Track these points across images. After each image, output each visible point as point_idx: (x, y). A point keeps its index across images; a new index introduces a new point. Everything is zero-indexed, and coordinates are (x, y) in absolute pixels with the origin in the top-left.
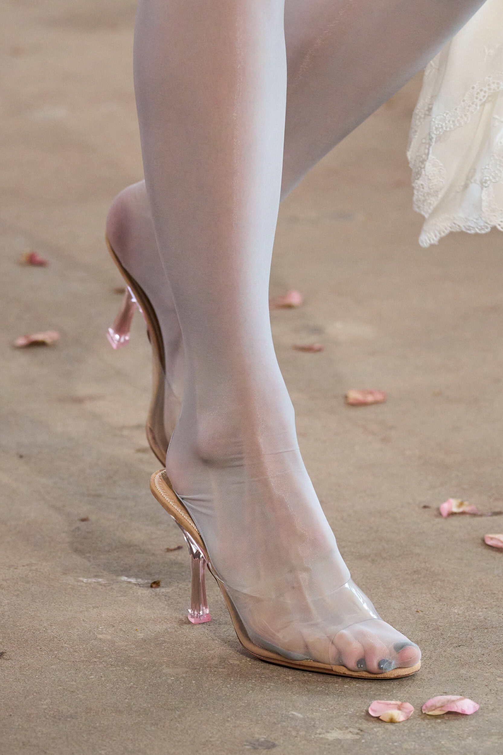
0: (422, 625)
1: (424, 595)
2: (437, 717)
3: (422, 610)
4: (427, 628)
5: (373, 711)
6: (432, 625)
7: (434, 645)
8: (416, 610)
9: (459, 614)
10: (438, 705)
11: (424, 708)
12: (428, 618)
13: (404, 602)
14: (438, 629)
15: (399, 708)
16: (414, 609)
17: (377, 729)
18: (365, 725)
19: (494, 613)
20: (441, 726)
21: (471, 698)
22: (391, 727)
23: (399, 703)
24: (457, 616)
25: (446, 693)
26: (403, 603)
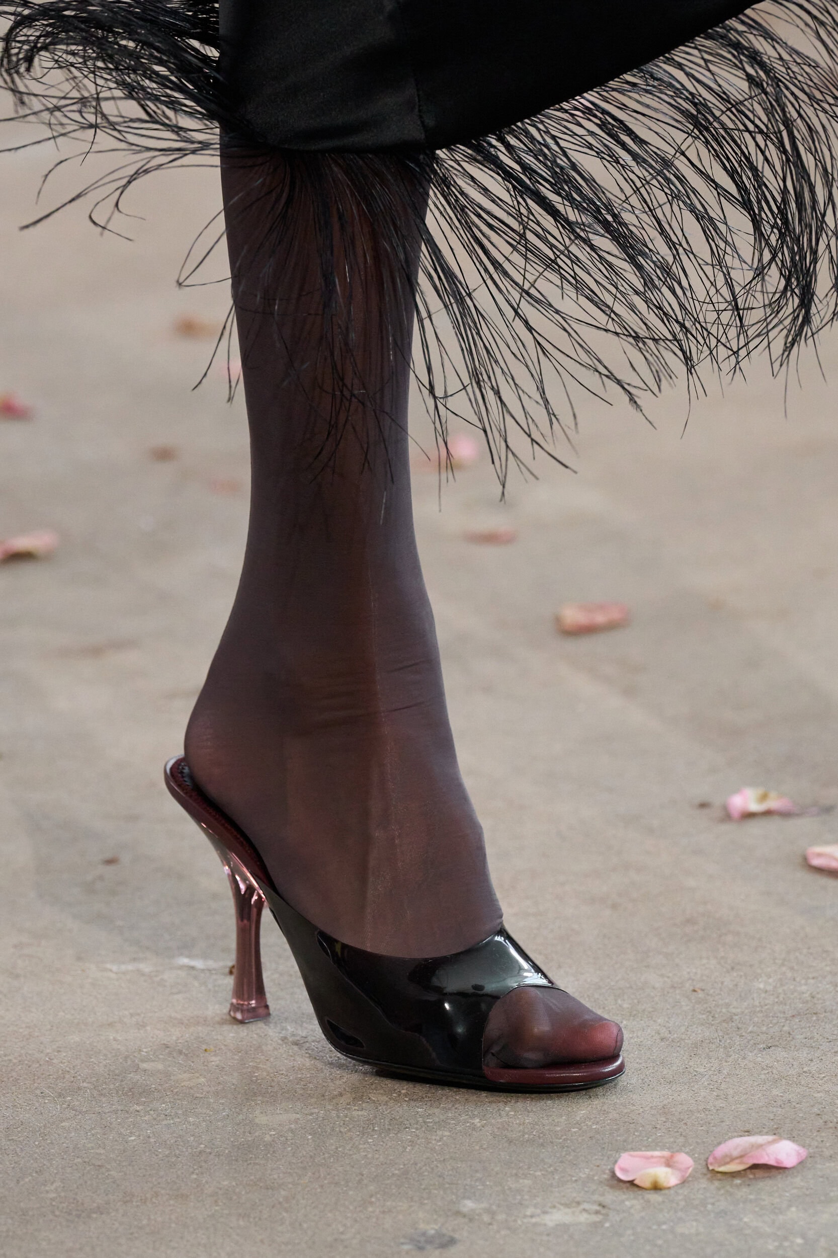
0: (703, 1014)
1: (704, 961)
2: (734, 1175)
3: (703, 988)
4: (712, 1019)
5: (623, 1170)
6: (720, 1012)
7: (725, 1047)
8: (691, 988)
9: (766, 992)
10: (735, 1153)
11: (711, 1160)
12: (713, 1001)
13: (670, 975)
14: (732, 1020)
15: (669, 1163)
16: (688, 986)
17: (631, 1202)
18: (611, 1196)
19: (828, 986)
20: (743, 1191)
21: (792, 1138)
22: (654, 1197)
23: (666, 1153)
24: (763, 995)
25: (748, 1132)
26: (668, 977)
